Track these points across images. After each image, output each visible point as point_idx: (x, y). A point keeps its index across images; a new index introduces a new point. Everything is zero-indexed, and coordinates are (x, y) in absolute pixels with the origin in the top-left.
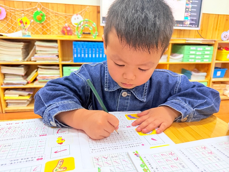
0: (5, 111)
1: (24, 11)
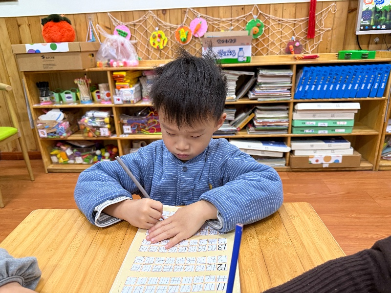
1: (233, 21)
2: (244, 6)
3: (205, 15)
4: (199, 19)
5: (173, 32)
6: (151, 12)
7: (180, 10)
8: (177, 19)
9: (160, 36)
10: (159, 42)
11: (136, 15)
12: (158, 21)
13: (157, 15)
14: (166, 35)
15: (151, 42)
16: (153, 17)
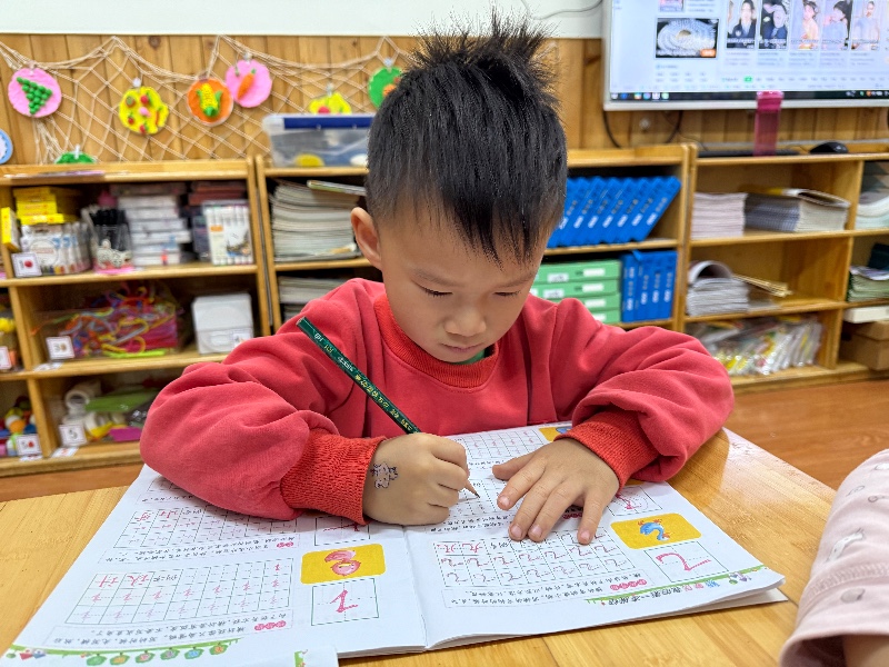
1: (333, 72)
2: (359, 37)
3: (263, 55)
4: (248, 63)
5: (181, 94)
6: (118, 39)
7: (197, 40)
8: (190, 62)
9: (146, 102)
10: (145, 116)
11: (75, 46)
12: (139, 63)
13: (137, 49)
14: (164, 100)
15: (124, 115)
16: (123, 53)
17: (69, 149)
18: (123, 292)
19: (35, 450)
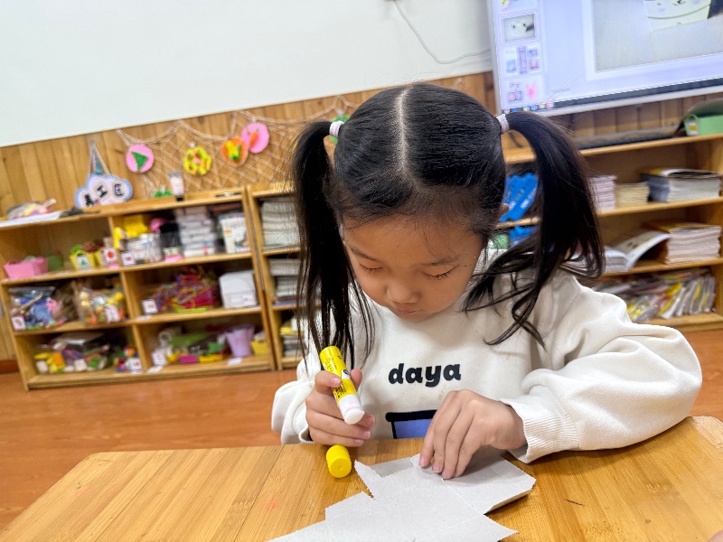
0: (283, 364)
2: (322, 98)
4: (254, 125)
5: (218, 148)
6: (181, 121)
7: (224, 116)
8: (221, 128)
9: (198, 156)
10: (198, 165)
11: (159, 129)
12: (194, 134)
13: (192, 125)
14: (208, 153)
15: (186, 164)
16: (185, 129)
17: (160, 188)
18: (184, 273)
19: (139, 367)
